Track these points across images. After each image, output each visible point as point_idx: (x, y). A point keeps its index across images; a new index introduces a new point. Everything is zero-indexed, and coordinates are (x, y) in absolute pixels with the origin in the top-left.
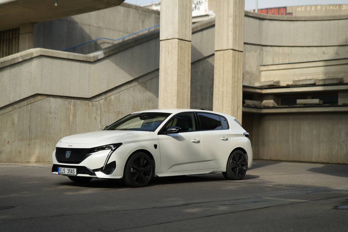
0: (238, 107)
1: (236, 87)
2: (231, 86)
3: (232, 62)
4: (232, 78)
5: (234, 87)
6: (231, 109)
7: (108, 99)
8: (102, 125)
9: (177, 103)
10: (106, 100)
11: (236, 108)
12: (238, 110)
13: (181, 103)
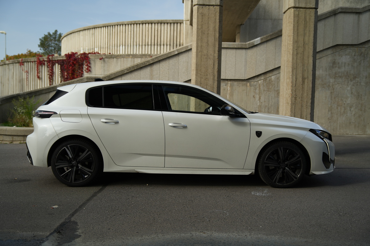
0: (304, 79)
1: (301, 54)
2: (292, 53)
3: (293, 23)
4: (293, 43)
5: (297, 54)
6: (291, 81)
7: (268, 79)
8: (261, 102)
9: (196, 77)
10: (266, 80)
11: (300, 79)
12: (303, 82)
13: (202, 78)
